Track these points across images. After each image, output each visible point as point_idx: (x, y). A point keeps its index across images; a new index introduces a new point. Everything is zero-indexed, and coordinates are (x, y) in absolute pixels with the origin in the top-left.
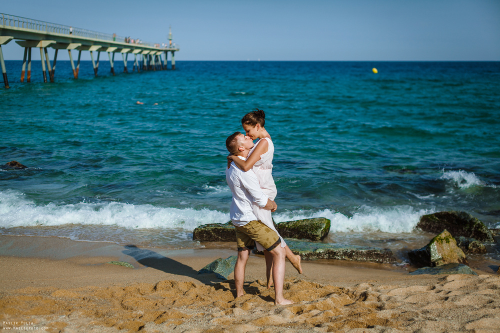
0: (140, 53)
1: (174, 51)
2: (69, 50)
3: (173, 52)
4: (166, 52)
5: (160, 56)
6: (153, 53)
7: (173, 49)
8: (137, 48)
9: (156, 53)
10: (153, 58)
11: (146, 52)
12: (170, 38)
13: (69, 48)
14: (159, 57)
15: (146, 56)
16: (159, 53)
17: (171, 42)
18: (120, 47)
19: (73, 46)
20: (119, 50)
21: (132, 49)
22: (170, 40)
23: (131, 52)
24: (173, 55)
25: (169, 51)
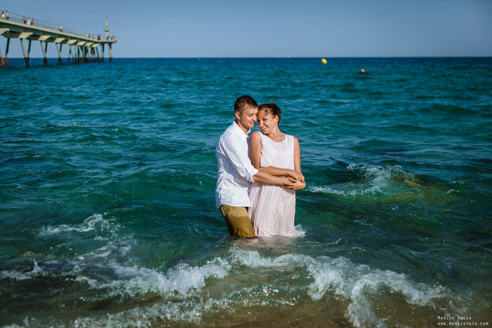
0: (75, 44)
1: (112, 43)
3: (110, 44)
4: (103, 44)
5: (96, 48)
6: (89, 44)
7: (110, 40)
8: (72, 38)
9: (92, 45)
10: (89, 50)
11: (81, 43)
12: (107, 30)
14: (95, 50)
15: (82, 47)
16: (95, 46)
17: (107, 34)
18: (53, 37)
20: (51, 40)
21: (67, 39)
22: (107, 31)
23: (65, 42)
24: (111, 48)
25: (106, 43)
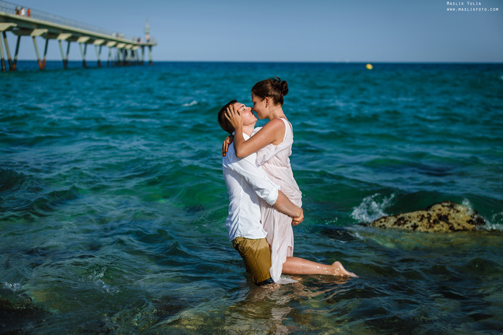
0: (115, 46)
1: (152, 46)
2: (34, 37)
3: (150, 46)
4: (143, 46)
5: (136, 50)
6: (128, 47)
7: (150, 43)
8: (111, 40)
9: (132, 48)
10: (129, 53)
11: (121, 46)
13: (33, 34)
14: (135, 53)
15: (121, 50)
17: (148, 36)
18: (92, 38)
19: (37, 32)
20: (91, 42)
21: (106, 40)
22: (148, 33)
23: (104, 44)
24: (151, 52)
25: (146, 45)
